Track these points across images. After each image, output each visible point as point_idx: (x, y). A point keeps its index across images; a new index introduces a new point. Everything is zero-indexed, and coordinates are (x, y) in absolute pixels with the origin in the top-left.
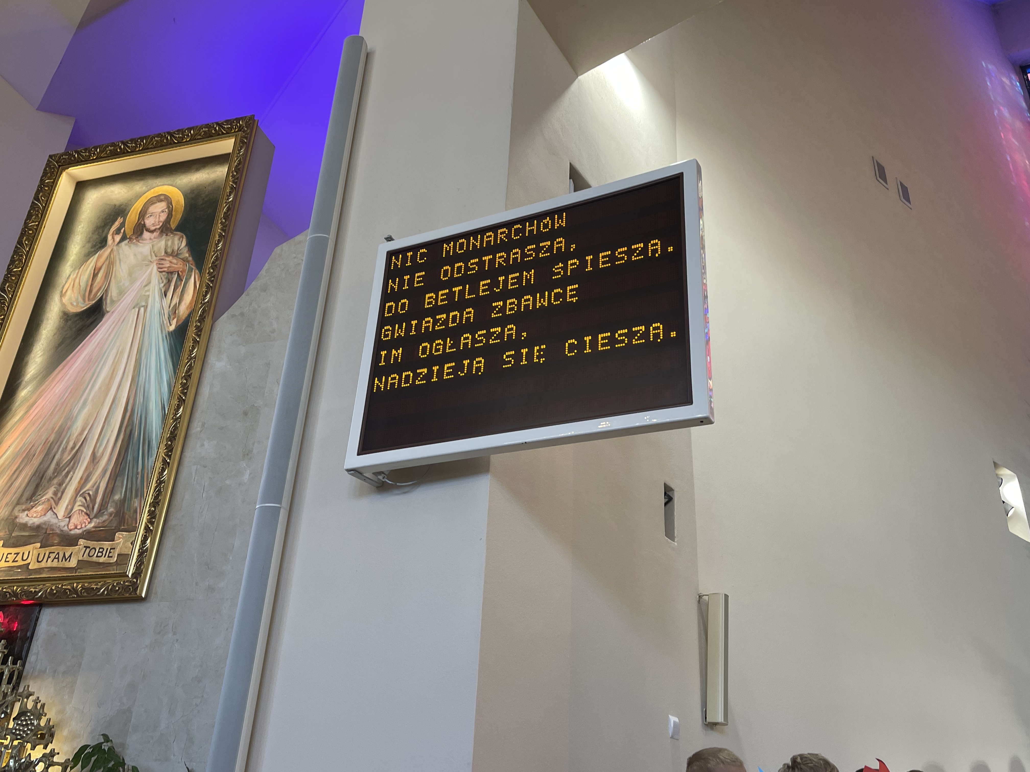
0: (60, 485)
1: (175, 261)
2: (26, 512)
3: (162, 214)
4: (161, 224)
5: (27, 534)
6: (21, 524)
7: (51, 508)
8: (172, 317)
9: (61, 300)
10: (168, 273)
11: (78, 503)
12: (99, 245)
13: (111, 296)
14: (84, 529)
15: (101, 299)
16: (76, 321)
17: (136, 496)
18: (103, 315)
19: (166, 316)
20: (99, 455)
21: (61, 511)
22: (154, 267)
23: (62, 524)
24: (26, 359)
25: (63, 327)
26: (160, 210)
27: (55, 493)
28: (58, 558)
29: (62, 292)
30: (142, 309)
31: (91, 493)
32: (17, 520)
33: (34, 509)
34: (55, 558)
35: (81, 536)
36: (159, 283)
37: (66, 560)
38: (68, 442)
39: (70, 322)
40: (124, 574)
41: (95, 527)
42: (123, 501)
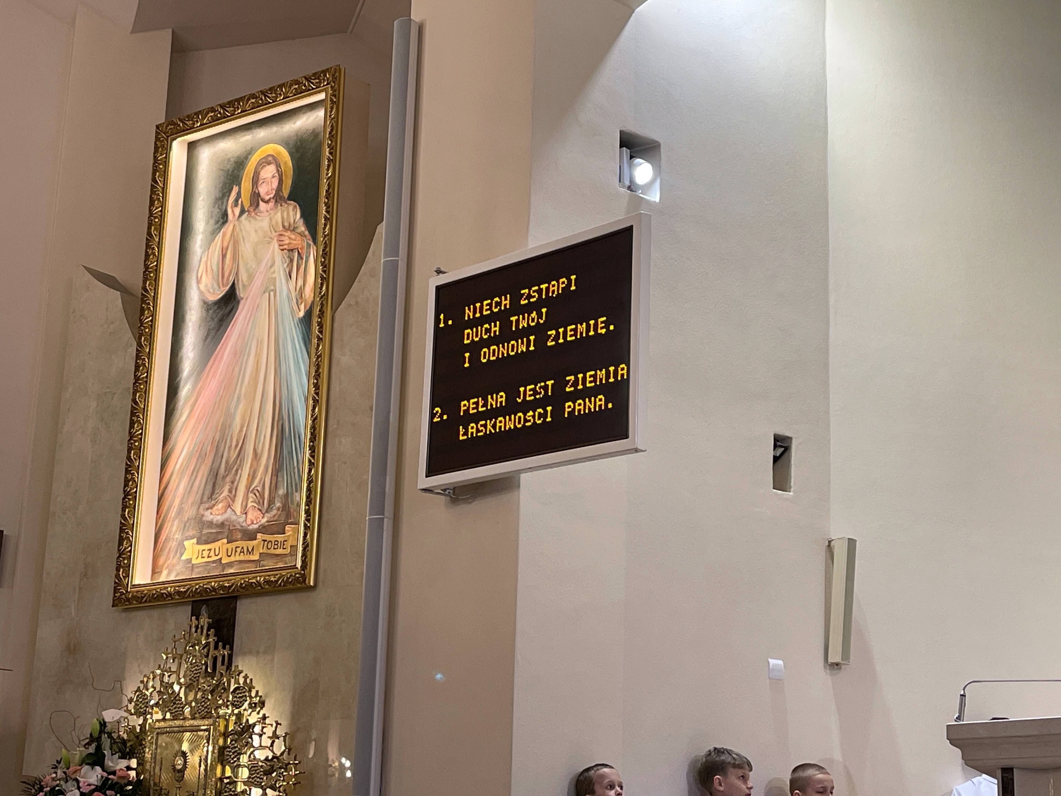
0: (233, 482)
1: (293, 236)
2: (210, 511)
3: (274, 179)
4: (274, 192)
5: (214, 531)
6: (208, 522)
7: (229, 506)
8: (300, 301)
9: (199, 288)
10: (289, 250)
11: (251, 500)
12: (222, 220)
13: (242, 280)
14: (260, 524)
15: (234, 284)
16: (216, 310)
17: (297, 491)
18: (238, 302)
19: (295, 300)
20: (259, 451)
21: (238, 507)
22: (275, 245)
23: (241, 520)
24: (180, 354)
25: (206, 318)
26: (270, 175)
27: (230, 491)
28: (243, 552)
29: (197, 277)
30: (272, 293)
31: (259, 489)
32: (204, 519)
33: (215, 508)
34: (241, 552)
35: (259, 531)
36: (283, 263)
37: (250, 553)
38: (231, 440)
39: (211, 312)
40: (295, 567)
41: (268, 522)
42: (286, 495)
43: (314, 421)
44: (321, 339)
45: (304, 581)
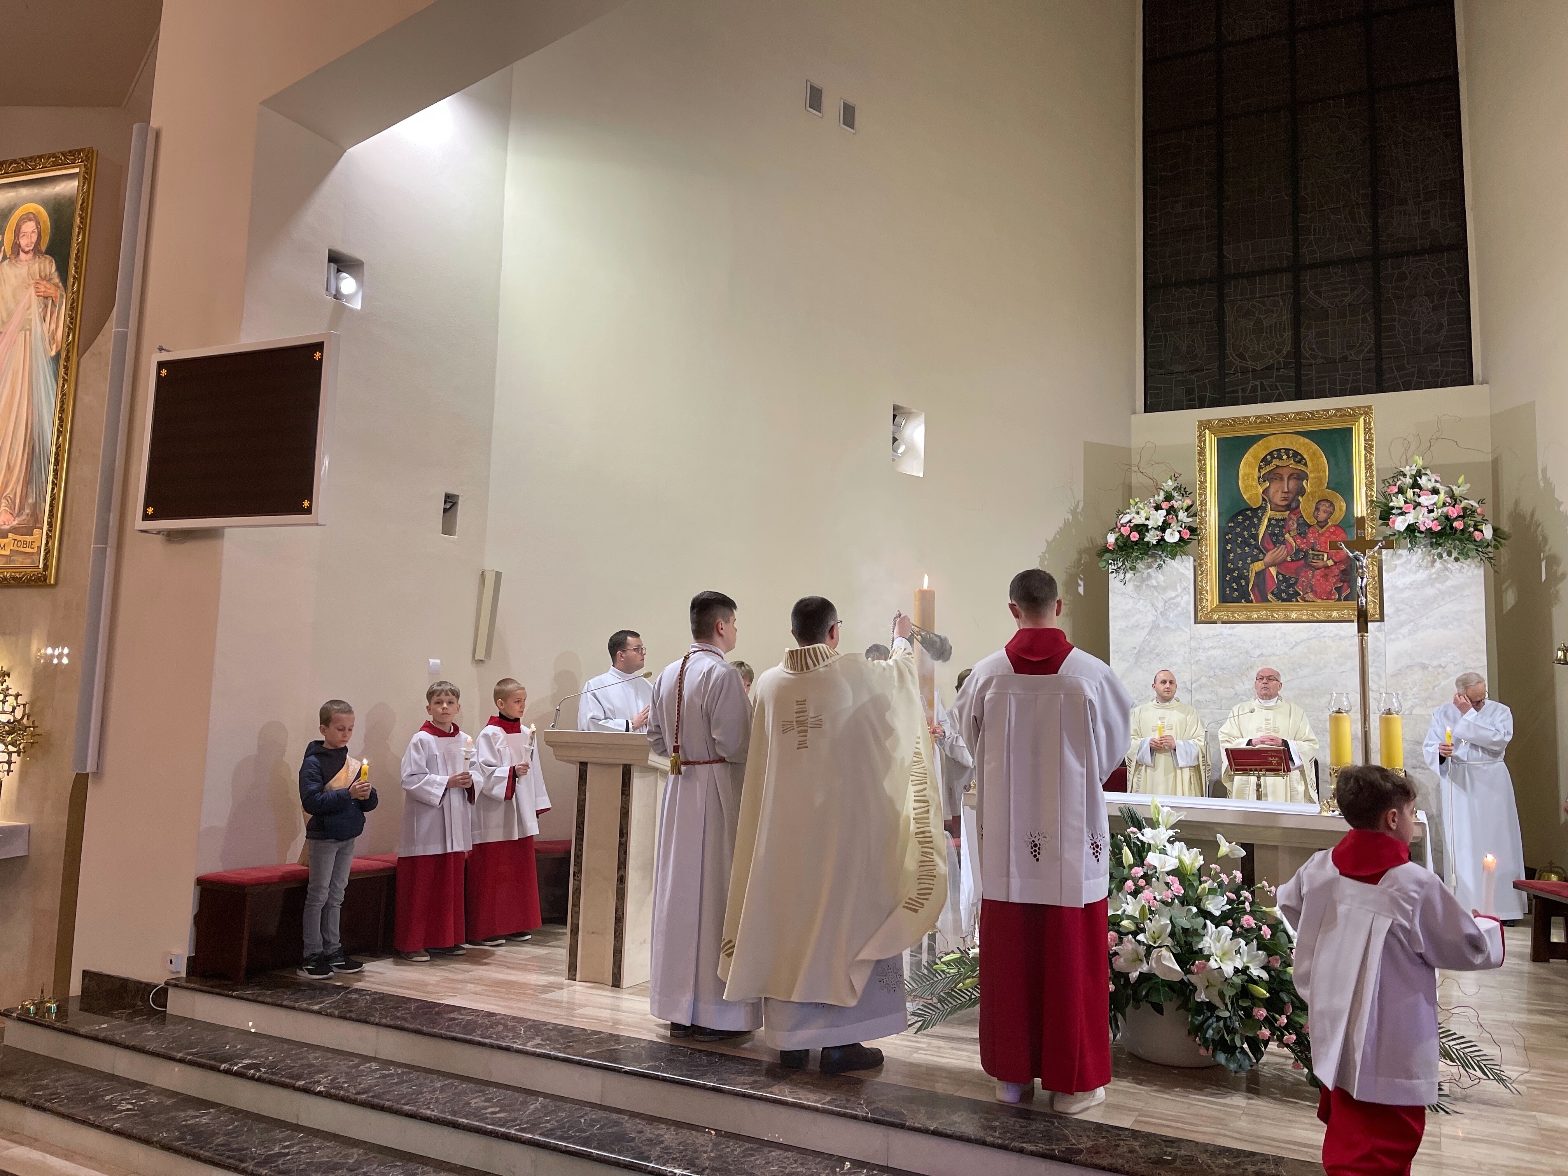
1: (47, 286)
3: (33, 234)
4: (33, 245)
8: (52, 342)
10: (43, 297)
14: (11, 526)
19: (47, 340)
20: (12, 463)
22: (32, 291)
26: (31, 230)
30: (28, 332)
31: (11, 496)
36: (38, 308)
40: (38, 567)
41: (18, 524)
42: (35, 506)
43: (57, 449)
44: (67, 380)
45: (46, 580)
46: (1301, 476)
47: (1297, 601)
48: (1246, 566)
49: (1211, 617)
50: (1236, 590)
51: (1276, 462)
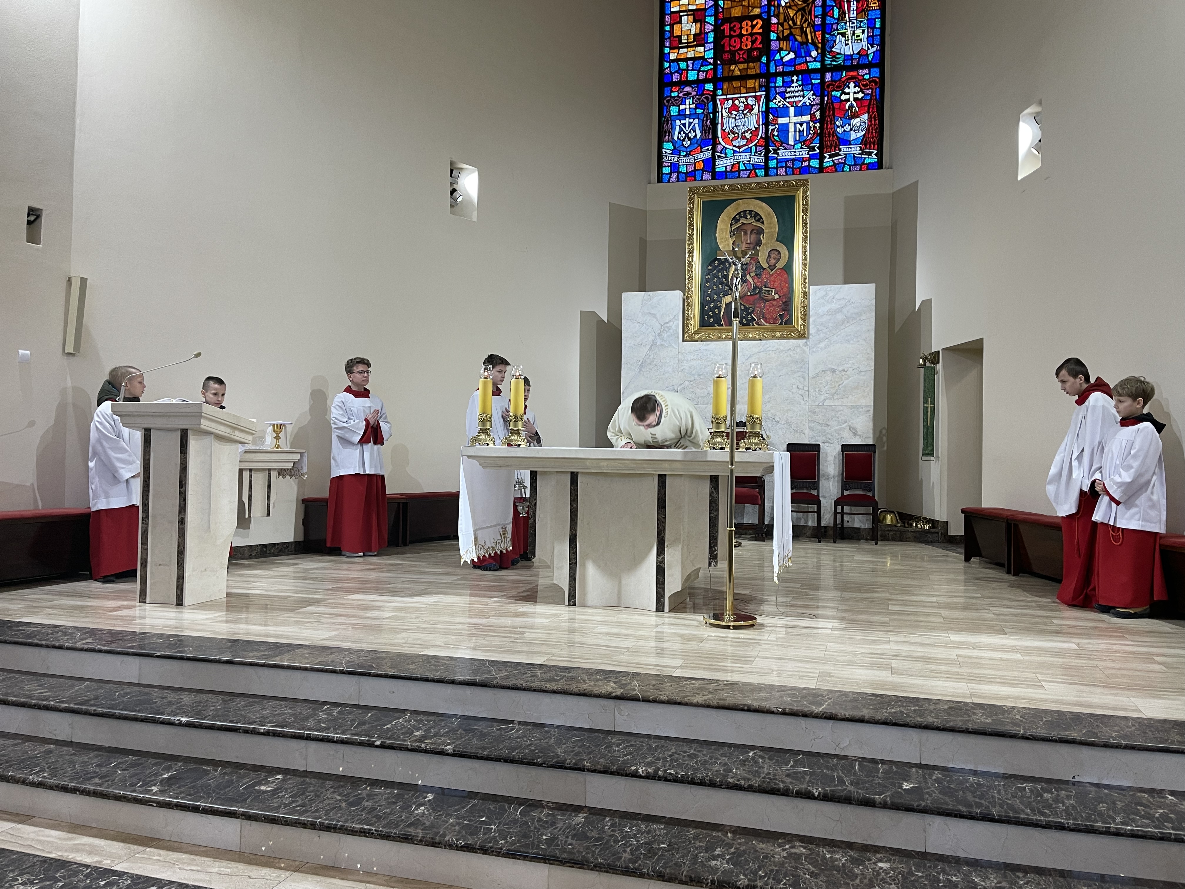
46: (761, 231)
47: (753, 325)
48: (719, 299)
49: (694, 337)
50: (711, 317)
51: (743, 221)
